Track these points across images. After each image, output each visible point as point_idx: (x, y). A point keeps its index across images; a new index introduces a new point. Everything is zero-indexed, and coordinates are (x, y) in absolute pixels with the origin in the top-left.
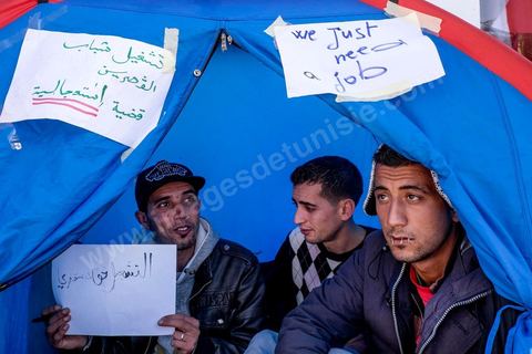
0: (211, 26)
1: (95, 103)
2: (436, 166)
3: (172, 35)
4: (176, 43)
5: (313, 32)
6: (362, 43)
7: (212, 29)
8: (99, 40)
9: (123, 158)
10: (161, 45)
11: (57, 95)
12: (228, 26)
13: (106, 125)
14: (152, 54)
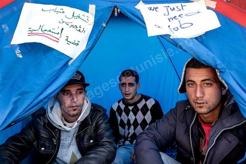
0: (110, 4)
1: (58, 36)
2: (219, 67)
3: (92, 8)
4: (94, 12)
5: (157, 8)
6: (180, 13)
7: (111, 6)
8: (59, 8)
9: (69, 64)
10: (88, 12)
11: (40, 31)
12: (118, 5)
14: (83, 15)
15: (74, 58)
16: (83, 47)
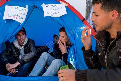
0: (33, 5)
1: (16, 17)
3: (27, 6)
4: (28, 7)
5: (49, 6)
6: (56, 8)
8: (16, 7)
9: (20, 25)
10: (26, 8)
11: (11, 15)
12: (36, 5)
13: (18, 20)
14: (24, 9)
15: (22, 23)
16: (24, 20)
